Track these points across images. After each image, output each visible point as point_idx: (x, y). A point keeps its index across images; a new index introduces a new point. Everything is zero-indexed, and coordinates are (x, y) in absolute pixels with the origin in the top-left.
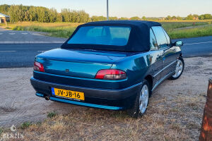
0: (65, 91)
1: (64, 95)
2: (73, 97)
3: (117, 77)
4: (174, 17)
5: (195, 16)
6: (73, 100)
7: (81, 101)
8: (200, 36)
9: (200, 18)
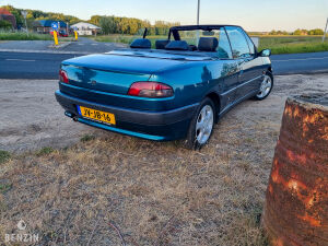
0: (92, 111)
1: (92, 116)
2: (102, 119)
3: (159, 93)
4: (279, 32)
5: (304, 31)
6: (102, 123)
7: (112, 125)
8: (306, 52)
9: (309, 33)
